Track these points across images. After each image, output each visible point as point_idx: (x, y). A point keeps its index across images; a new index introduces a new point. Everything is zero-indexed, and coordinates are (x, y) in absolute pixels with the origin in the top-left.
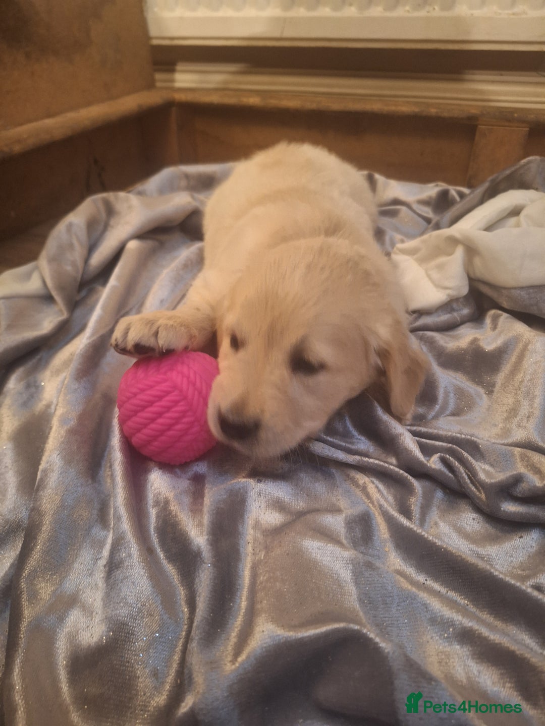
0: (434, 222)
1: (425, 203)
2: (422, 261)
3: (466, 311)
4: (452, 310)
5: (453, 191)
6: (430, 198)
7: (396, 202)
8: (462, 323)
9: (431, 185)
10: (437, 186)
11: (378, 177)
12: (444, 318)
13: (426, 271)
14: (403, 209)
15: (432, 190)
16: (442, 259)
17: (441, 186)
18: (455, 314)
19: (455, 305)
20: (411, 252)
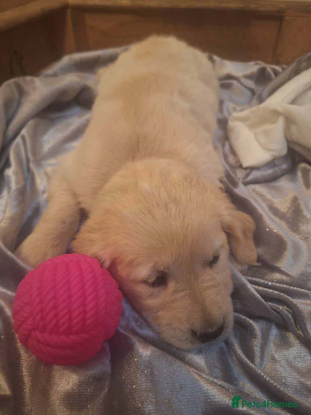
0: (257, 93)
1: (249, 77)
2: (251, 127)
3: (284, 166)
4: (275, 166)
5: (269, 68)
6: (253, 73)
7: (229, 77)
8: (282, 175)
9: (252, 63)
10: (256, 64)
11: (215, 58)
12: (269, 172)
13: (255, 135)
14: (235, 82)
15: (253, 67)
16: (268, 127)
17: (259, 64)
18: (277, 169)
19: (277, 162)
20: (243, 120)
